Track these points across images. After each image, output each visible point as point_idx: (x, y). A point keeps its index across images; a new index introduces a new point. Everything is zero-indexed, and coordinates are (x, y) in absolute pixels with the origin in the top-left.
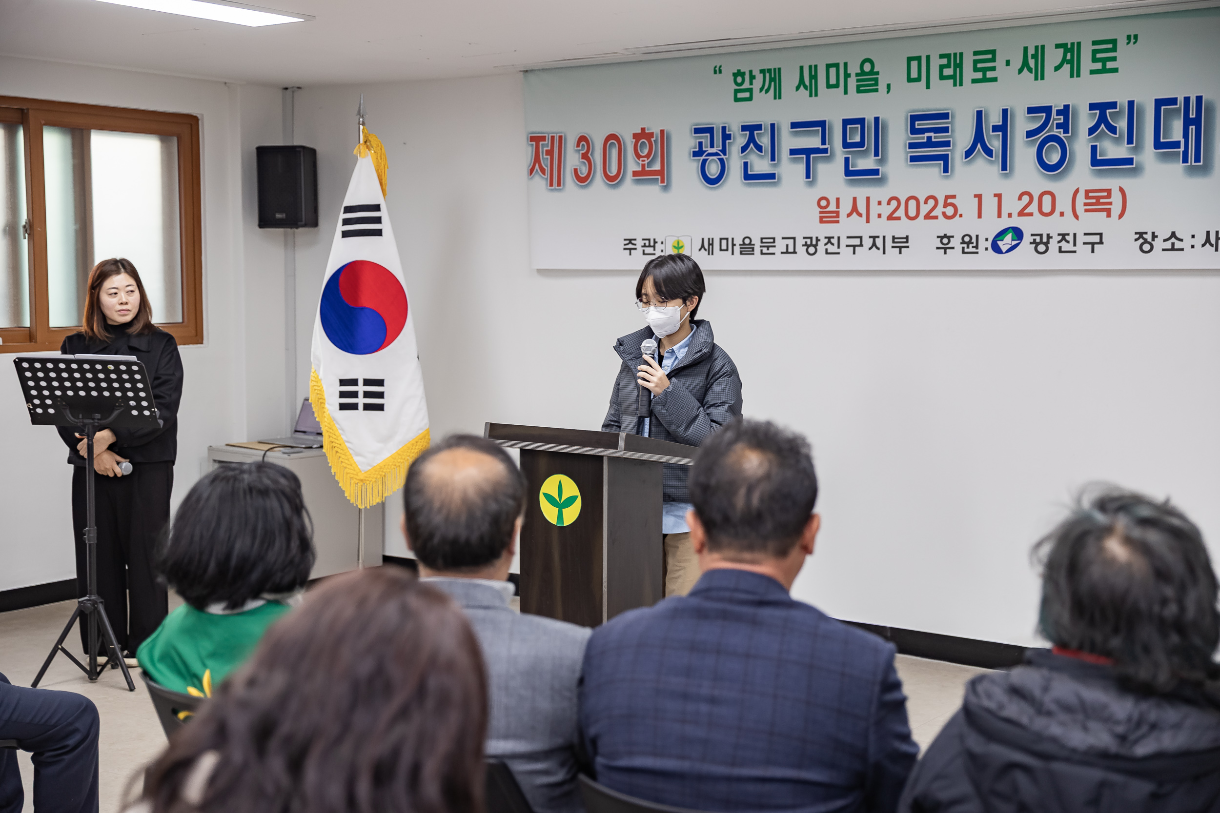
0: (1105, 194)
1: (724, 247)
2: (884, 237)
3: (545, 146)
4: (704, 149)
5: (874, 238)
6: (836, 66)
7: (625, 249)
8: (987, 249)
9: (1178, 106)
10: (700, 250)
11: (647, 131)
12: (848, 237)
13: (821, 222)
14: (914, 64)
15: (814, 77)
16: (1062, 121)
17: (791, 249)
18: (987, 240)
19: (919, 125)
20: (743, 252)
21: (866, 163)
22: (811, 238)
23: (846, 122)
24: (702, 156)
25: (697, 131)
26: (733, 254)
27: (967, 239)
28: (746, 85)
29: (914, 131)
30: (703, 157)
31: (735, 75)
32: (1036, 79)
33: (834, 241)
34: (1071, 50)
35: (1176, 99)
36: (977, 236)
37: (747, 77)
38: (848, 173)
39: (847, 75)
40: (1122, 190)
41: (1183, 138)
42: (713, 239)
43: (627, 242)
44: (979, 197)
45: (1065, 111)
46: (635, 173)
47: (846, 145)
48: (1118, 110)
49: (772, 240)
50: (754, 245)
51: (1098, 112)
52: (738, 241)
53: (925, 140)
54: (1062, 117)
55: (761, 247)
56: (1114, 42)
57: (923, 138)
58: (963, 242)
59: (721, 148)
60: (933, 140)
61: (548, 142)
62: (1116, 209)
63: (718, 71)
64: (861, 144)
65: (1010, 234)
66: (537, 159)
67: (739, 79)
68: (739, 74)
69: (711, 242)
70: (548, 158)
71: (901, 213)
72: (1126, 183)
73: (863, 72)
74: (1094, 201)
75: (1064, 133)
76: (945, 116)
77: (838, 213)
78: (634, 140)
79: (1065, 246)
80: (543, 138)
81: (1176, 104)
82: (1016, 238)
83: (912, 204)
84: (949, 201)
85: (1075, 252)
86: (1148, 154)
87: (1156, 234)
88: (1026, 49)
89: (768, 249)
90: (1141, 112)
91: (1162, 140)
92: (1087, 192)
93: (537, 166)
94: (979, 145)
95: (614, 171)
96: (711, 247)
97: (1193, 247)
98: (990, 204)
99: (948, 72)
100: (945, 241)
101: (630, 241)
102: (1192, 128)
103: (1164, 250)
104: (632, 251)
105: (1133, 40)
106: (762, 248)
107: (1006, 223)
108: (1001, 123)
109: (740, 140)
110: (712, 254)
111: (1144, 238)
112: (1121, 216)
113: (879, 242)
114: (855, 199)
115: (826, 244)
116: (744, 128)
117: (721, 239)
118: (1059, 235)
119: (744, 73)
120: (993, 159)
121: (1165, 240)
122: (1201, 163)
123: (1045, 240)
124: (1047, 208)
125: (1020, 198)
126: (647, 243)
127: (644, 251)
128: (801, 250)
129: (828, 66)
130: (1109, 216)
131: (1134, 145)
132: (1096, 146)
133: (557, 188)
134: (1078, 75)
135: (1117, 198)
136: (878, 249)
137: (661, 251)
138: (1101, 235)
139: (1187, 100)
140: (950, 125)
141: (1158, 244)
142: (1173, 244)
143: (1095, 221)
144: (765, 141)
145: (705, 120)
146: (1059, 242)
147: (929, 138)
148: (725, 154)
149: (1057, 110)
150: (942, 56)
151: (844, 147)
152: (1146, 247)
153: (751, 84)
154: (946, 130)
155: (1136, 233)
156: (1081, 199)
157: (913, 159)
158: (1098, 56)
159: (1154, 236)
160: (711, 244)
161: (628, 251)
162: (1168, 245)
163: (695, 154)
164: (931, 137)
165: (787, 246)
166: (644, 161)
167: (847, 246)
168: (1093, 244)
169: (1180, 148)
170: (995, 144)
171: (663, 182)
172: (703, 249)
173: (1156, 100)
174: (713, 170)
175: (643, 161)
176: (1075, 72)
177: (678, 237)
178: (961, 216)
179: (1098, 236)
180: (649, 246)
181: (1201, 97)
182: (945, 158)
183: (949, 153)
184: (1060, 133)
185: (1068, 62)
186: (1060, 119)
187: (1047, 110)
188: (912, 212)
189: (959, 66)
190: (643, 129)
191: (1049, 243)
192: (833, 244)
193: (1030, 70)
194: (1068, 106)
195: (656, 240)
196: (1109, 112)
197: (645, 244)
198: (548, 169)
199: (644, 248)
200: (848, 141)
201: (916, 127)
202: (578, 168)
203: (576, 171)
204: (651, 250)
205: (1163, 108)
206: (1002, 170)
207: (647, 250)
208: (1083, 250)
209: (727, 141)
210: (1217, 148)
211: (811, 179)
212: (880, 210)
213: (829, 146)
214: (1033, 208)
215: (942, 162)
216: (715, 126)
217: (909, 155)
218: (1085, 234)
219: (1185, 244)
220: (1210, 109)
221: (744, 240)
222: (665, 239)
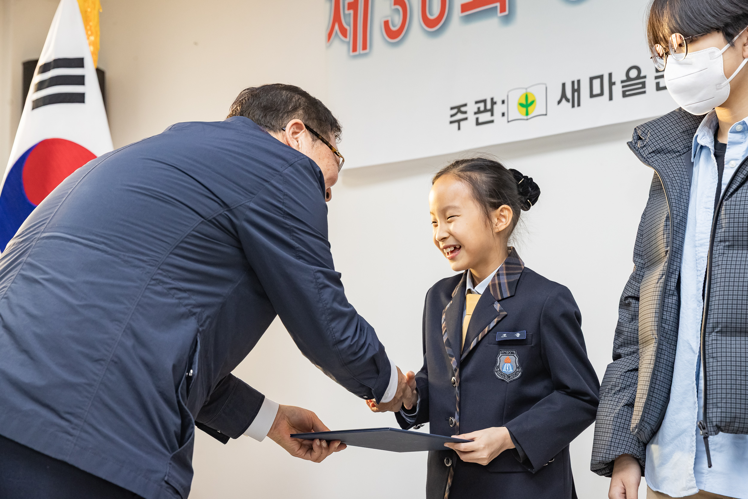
1: (597, 90)
7: (451, 122)
10: (559, 102)
20: (627, 93)
26: (611, 98)
42: (579, 81)
43: (455, 111)
46: (465, 8)
50: (645, 77)
52: (619, 77)
55: (657, 78)
66: (337, 17)
69: (576, 87)
70: (350, 14)
93: (337, 27)
95: (436, 10)
96: (576, 94)
101: (459, 109)
104: (461, 123)
106: (658, 80)
110: (579, 105)
117: (592, 79)
126: (482, 106)
127: (477, 119)
133: (362, 52)
137: (501, 115)
160: (576, 90)
161: (456, 125)
171: (503, 10)
172: (564, 100)
177: (526, 89)
180: (486, 111)
195: (495, 100)
197: (479, 108)
198: (350, 29)
199: (477, 116)
202: (389, 18)
203: (386, 23)
204: (487, 116)
207: (482, 118)
221: (628, 73)
222: (508, 96)
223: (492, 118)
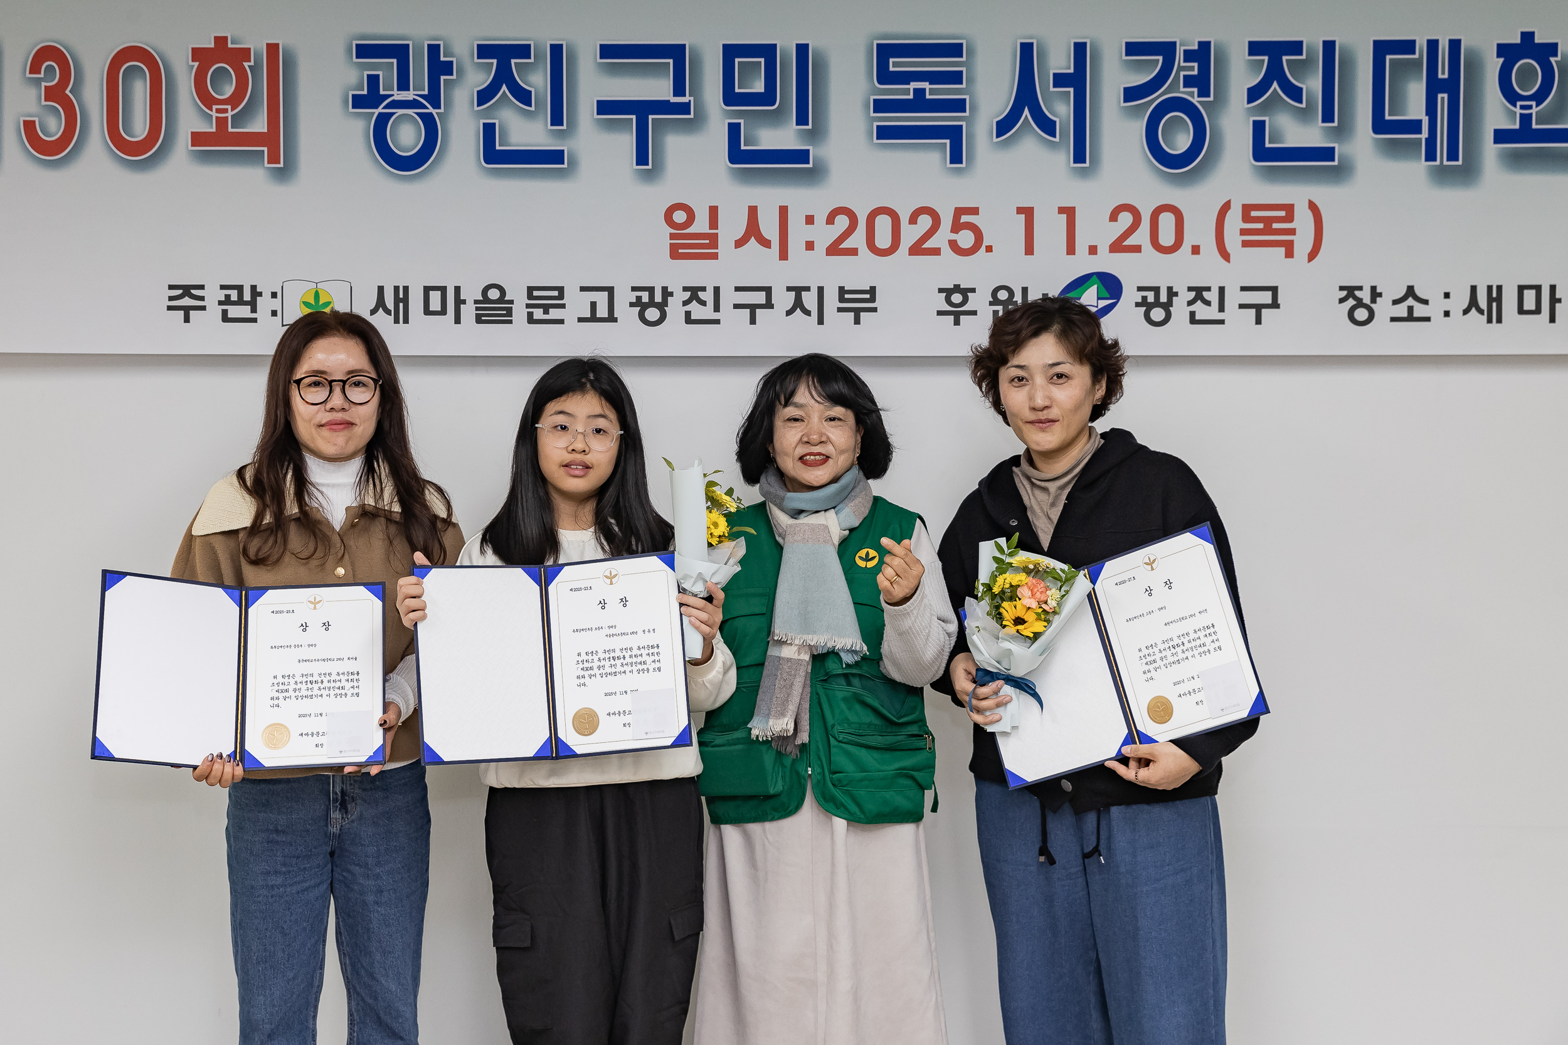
0: (1282, 213)
1: (435, 304)
2: (821, 290)
4: (382, 92)
5: (798, 290)
9: (1417, 56)
10: (375, 309)
11: (230, 45)
12: (738, 289)
13: (675, 253)
16: (1196, 72)
17: (602, 312)
19: (895, 64)
20: (485, 318)
21: (780, 136)
22: (651, 290)
23: (731, 52)
24: (377, 107)
25: (364, 51)
26: (458, 320)
27: (1003, 295)
29: (885, 76)
30: (380, 110)
33: (707, 296)
35: (1412, 43)
36: (1025, 290)
38: (736, 155)
40: (1313, 207)
41: (1427, 115)
42: (406, 289)
43: (180, 292)
44: (1028, 213)
45: (1202, 53)
46: (198, 138)
47: (730, 97)
48: (1304, 57)
49: (556, 293)
50: (511, 302)
51: (1266, 58)
52: (471, 294)
53: (911, 97)
54: (1196, 65)
55: (528, 306)
57: (907, 92)
58: (995, 301)
59: (426, 92)
60: (928, 97)
62: (1303, 241)
64: (767, 97)
65: (1096, 286)
69: (401, 295)
71: (858, 240)
72: (1323, 194)
74: (1260, 226)
75: (1199, 96)
76: (955, 50)
77: (713, 240)
78: (196, 64)
79: (1202, 311)
81: (1414, 53)
82: (1108, 296)
83: (883, 224)
84: (964, 219)
85: (1222, 322)
86: (1361, 143)
87: (1378, 291)
89: (546, 312)
90: (1348, 63)
91: (1387, 117)
92: (1247, 209)
94: (1026, 112)
95: (140, 129)
96: (401, 305)
97: (1447, 314)
98: (1051, 229)
100: (957, 298)
101: (187, 290)
102: (1443, 98)
103: (1393, 319)
104: (192, 312)
106: (531, 310)
107: (1083, 265)
108: (1072, 71)
109: (478, 77)
110: (406, 322)
111: (1355, 298)
112: (1312, 256)
113: (810, 300)
114: (753, 211)
115: (685, 303)
116: (485, 51)
117: (427, 290)
118: (1190, 289)
120: (1057, 139)
121: (1395, 302)
122: (1460, 163)
123: (1163, 298)
124: (1167, 237)
125: (1114, 217)
126: (233, 294)
127: (225, 312)
128: (626, 313)
130: (1289, 254)
131: (1335, 124)
132: (1264, 122)
135: (1303, 222)
136: (807, 313)
137: (270, 315)
138: (1274, 290)
139: (1433, 45)
140: (964, 69)
141: (1384, 308)
142: (1410, 309)
143: (1263, 265)
145: (384, 28)
146: (1190, 303)
147: (919, 92)
148: (437, 105)
149: (1185, 51)
151: (728, 102)
152: (1361, 314)
154: (956, 77)
155: (1342, 288)
156: (1234, 222)
157: (884, 133)
159: (1375, 294)
161: (181, 313)
162: (1401, 310)
163: (359, 102)
164: (925, 89)
165: (593, 305)
166: (226, 111)
167: (737, 306)
168: (1259, 308)
169: (1420, 132)
170: (1061, 110)
171: (273, 159)
173: (1377, 43)
174: (407, 137)
175: (218, 111)
177: (316, 284)
178: (989, 249)
179: (1270, 293)
180: (240, 302)
181: (1459, 41)
182: (954, 134)
183: (964, 124)
184: (1192, 95)
186: (1192, 68)
187: (1167, 49)
188: (883, 240)
190: (221, 41)
191: (1172, 306)
192: (704, 303)
194: (1208, 43)
195: (259, 290)
196: (1287, 60)
197: (228, 297)
199: (225, 307)
200: (737, 90)
201: (891, 69)
202: (37, 119)
203: (29, 126)
204: (244, 311)
205: (1388, 57)
206: (1075, 162)
207: (234, 311)
208: (1238, 320)
209: (443, 78)
210: (1490, 136)
211: (650, 167)
212: (810, 233)
213: (692, 99)
214: (1141, 237)
215: (948, 142)
216: (410, 43)
217: (876, 124)
218: (1243, 289)
219: (1433, 310)
220: (1475, 66)
221: (485, 291)
222: (282, 287)
223: (253, 316)
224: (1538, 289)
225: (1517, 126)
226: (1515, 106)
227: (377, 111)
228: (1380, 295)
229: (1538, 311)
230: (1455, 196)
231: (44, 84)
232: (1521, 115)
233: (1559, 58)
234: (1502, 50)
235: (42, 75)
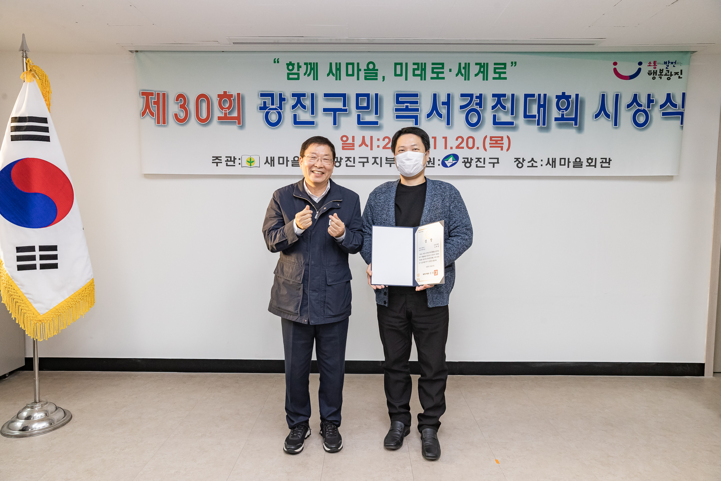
0: (500, 139)
1: (281, 162)
2: (381, 158)
3: (153, 99)
4: (267, 106)
5: (375, 158)
6: (353, 64)
7: (213, 162)
8: (439, 165)
10: (265, 164)
11: (227, 94)
12: (360, 158)
13: (343, 149)
14: (398, 67)
15: (338, 69)
16: (478, 102)
18: (439, 160)
19: (401, 99)
20: (294, 165)
21: (371, 118)
23: (358, 95)
25: (262, 95)
26: (287, 166)
28: (295, 71)
29: (398, 102)
30: (267, 111)
31: (288, 65)
32: (465, 79)
33: (352, 159)
34: (484, 67)
35: (534, 95)
36: (434, 158)
37: (296, 66)
38: (359, 122)
39: (359, 70)
40: (508, 137)
41: (537, 113)
42: (274, 157)
43: (215, 158)
44: (435, 138)
45: (480, 97)
46: (219, 118)
47: (358, 107)
48: (506, 98)
51: (497, 98)
52: (290, 159)
53: (405, 108)
54: (479, 100)
56: (505, 64)
57: (404, 106)
59: (279, 106)
60: (409, 108)
61: (155, 97)
62: (505, 146)
63: (276, 61)
64: (367, 107)
65: (452, 158)
66: (147, 106)
67: (291, 67)
68: (290, 64)
70: (155, 106)
72: (510, 134)
73: (368, 69)
74: (495, 142)
75: (479, 108)
76: (416, 95)
77: (353, 145)
78: (219, 98)
79: (479, 164)
80: (152, 94)
81: (535, 97)
82: (455, 160)
85: (484, 167)
86: (521, 121)
87: (524, 159)
88: (460, 64)
90: (518, 100)
91: (527, 114)
92: (491, 137)
93: (148, 110)
94: (435, 112)
95: (204, 115)
96: (272, 162)
97: (542, 165)
98: (440, 142)
99: (417, 72)
101: (217, 158)
102: (542, 109)
103: (528, 167)
104: (218, 164)
105: (514, 65)
107: (449, 152)
108: (446, 101)
109: (292, 101)
110: (274, 166)
111: (519, 161)
112: (508, 150)
113: (378, 161)
114: (364, 137)
115: (346, 161)
116: (294, 95)
117: (279, 158)
118: (476, 158)
119: (294, 64)
120: (442, 119)
121: (529, 162)
122: (546, 126)
123: (469, 161)
124: (470, 145)
125: (457, 139)
127: (227, 164)
129: (348, 64)
130: (502, 149)
131: (514, 116)
132: (496, 115)
133: (162, 125)
134: (487, 80)
135: (505, 141)
136: (378, 164)
137: (238, 164)
138: (498, 159)
139: (539, 95)
140: (418, 100)
141: (526, 164)
142: (532, 164)
143: (495, 152)
144: (307, 103)
145: (268, 89)
146: (476, 162)
147: (407, 106)
148: (281, 109)
149: (476, 96)
150: (414, 64)
151: (357, 109)
152: (520, 165)
153: (298, 70)
154: (416, 103)
155: (515, 158)
156: (488, 141)
157: (398, 117)
158: (497, 70)
159: (524, 160)
160: (273, 159)
161: (216, 164)
162: (530, 164)
163: (261, 108)
166: (227, 111)
167: (359, 162)
168: (494, 163)
169: (536, 118)
170: (443, 111)
171: (239, 123)
172: (267, 163)
173: (525, 95)
174: (274, 118)
175: (225, 111)
176: (486, 78)
177: (250, 156)
180: (231, 161)
181: (546, 94)
182: (416, 117)
183: (418, 115)
184: (477, 108)
185: (482, 72)
186: (478, 101)
187: (471, 96)
189: (424, 69)
190: (225, 92)
191: (471, 163)
192: (351, 161)
193: (462, 75)
194: (482, 94)
195: (235, 157)
196: (502, 99)
197: (228, 159)
198: (155, 113)
199: (227, 162)
200: (359, 106)
201: (400, 100)
202: (178, 113)
203: (176, 115)
204: (232, 163)
205: (528, 98)
206: (447, 125)
207: (229, 163)
208: (488, 166)
209: (283, 102)
210: (554, 119)
211: (337, 126)
212: (378, 143)
213: (348, 108)
214: (464, 145)
215: (414, 119)
216: (274, 93)
217: (395, 115)
218: (490, 158)
219: (538, 164)
220: (550, 101)
221: (294, 158)
222: (241, 157)
223: (234, 164)
224: (565, 159)
225: (561, 117)
226: (560, 112)
227: (266, 111)
228: (525, 160)
229: (565, 165)
230: (544, 135)
231: (179, 104)
232: (561, 114)
233: (571, 99)
234: (557, 97)
235: (179, 102)
